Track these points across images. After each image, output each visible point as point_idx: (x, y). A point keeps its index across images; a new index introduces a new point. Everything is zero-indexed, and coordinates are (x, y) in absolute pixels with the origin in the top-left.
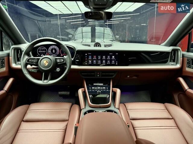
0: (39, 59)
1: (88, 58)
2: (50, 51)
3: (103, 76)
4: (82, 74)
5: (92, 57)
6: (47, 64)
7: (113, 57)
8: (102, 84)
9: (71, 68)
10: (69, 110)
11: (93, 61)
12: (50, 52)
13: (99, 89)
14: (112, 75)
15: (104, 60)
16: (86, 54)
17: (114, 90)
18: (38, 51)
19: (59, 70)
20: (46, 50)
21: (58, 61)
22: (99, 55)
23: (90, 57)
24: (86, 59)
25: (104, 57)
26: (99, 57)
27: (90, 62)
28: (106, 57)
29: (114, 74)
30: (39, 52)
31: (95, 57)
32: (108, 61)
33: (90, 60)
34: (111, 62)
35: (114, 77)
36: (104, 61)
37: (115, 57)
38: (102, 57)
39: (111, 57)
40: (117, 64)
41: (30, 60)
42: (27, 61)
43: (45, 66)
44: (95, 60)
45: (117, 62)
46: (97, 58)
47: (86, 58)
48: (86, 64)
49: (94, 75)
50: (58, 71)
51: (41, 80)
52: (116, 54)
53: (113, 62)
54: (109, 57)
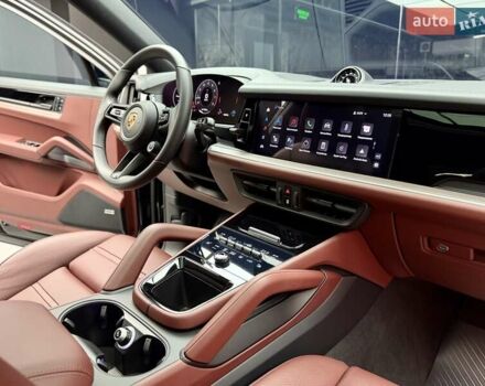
1: (271, 122)
4: (244, 182)
5: (286, 124)
6: (132, 125)
7: (367, 129)
8: (279, 238)
11: (286, 139)
14: (344, 216)
15: (325, 138)
16: (268, 110)
19: (153, 148)
21: (160, 118)
22: (311, 116)
23: (278, 120)
24: (265, 128)
25: (327, 125)
26: (310, 124)
27: (276, 140)
28: (337, 128)
29: (354, 211)
31: (295, 121)
32: (341, 148)
33: (276, 132)
34: (351, 152)
36: (324, 143)
37: (374, 134)
38: (319, 127)
39: (357, 130)
40: (376, 165)
42: (108, 113)
43: (128, 132)
44: (291, 134)
45: (378, 156)
47: (266, 123)
48: (262, 146)
52: (385, 115)
53: (362, 152)
54: (347, 126)
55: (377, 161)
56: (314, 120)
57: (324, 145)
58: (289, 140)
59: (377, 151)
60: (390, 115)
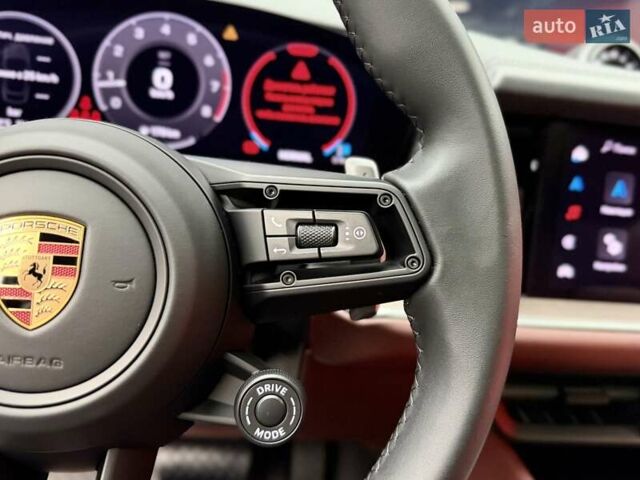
2: (109, 82)
6: (55, 298)
12: (114, 92)
16: (580, 154)
19: (295, 418)
20: (60, 64)
21: (273, 232)
23: (619, 188)
33: (614, 225)
47: (576, 198)
48: (565, 271)
50: (278, 434)
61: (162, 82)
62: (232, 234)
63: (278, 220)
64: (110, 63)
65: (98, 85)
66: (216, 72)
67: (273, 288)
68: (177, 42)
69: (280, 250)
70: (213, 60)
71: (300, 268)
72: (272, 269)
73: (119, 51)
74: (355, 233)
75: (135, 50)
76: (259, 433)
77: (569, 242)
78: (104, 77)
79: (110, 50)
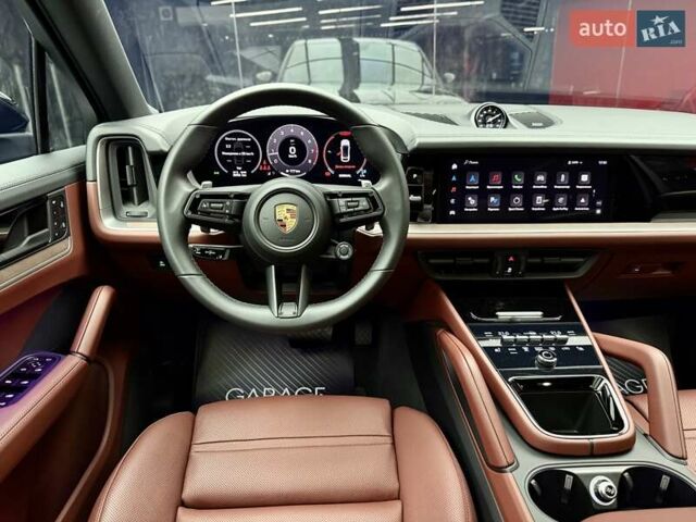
0: (244, 197)
1: (462, 181)
2: (273, 153)
3: (531, 269)
4: (432, 261)
5: (484, 181)
6: (291, 224)
7: (585, 178)
8: (540, 313)
9: (409, 236)
10: (389, 440)
11: (487, 199)
12: (275, 157)
13: (536, 343)
14: (572, 268)
15: (540, 192)
16: (455, 167)
17: (608, 348)
18: (219, 153)
19: (350, 253)
20: (254, 148)
21: (341, 205)
22: (517, 170)
23: (473, 179)
24: (454, 189)
25: (541, 178)
26: (518, 179)
27: (472, 201)
28: (551, 180)
29: (581, 260)
30: (222, 159)
31: (497, 177)
32: (561, 200)
33: (472, 192)
34: (572, 203)
35: (581, 273)
36: (539, 198)
37: (592, 181)
38: (530, 180)
39: (574, 180)
40: (598, 211)
41: (204, 205)
42: (190, 209)
43: (285, 236)
44: (494, 192)
45: (599, 203)
46: (507, 181)
47: (454, 184)
48: (452, 213)
49: (487, 269)
50: (347, 257)
51: (263, 301)
52: (600, 162)
53: (583, 201)
54: (563, 176)
55: (599, 207)
56: (523, 174)
57: (539, 200)
58: (492, 199)
59: (597, 198)
60: (605, 163)
61: (293, 152)
62: (330, 205)
63: (342, 201)
64: (272, 146)
65: (269, 155)
66: (312, 146)
67: (342, 220)
68: (298, 135)
69: (344, 210)
70: (310, 140)
71: (350, 214)
72: (342, 215)
73: (275, 141)
74: (364, 203)
75: (281, 140)
76: (342, 257)
77: (453, 201)
78: (271, 152)
79: (272, 141)
